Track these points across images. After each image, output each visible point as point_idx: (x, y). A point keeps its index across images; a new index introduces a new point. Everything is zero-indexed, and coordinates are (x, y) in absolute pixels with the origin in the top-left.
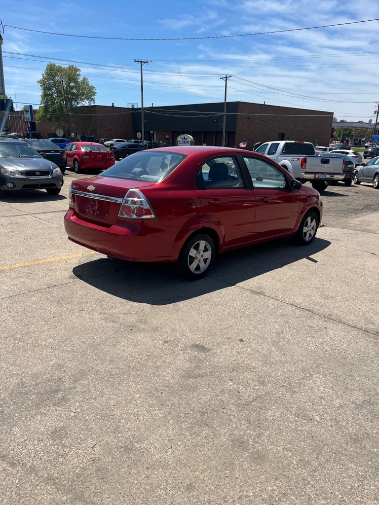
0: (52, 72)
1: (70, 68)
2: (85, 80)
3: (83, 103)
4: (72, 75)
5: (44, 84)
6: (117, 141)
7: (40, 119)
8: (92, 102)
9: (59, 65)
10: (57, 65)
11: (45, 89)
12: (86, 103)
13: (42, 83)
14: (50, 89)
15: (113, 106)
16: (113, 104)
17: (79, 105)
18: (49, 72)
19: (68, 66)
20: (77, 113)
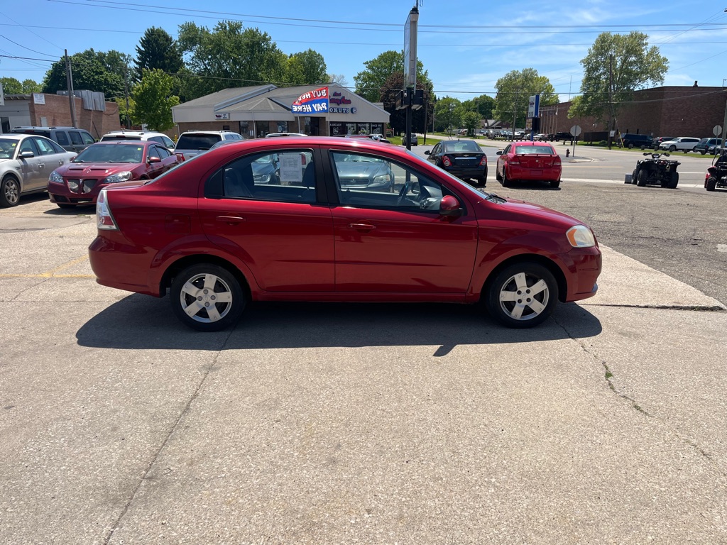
0: (603, 44)
1: (632, 36)
2: (654, 49)
3: (643, 85)
4: (633, 45)
5: (589, 63)
6: (683, 141)
7: (575, 113)
8: (658, 83)
9: (615, 34)
10: (612, 34)
11: (588, 71)
12: (649, 84)
13: (587, 62)
14: (596, 69)
15: (696, 85)
16: (696, 82)
17: (637, 89)
18: (598, 45)
19: (629, 34)
20: (630, 100)
